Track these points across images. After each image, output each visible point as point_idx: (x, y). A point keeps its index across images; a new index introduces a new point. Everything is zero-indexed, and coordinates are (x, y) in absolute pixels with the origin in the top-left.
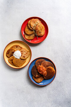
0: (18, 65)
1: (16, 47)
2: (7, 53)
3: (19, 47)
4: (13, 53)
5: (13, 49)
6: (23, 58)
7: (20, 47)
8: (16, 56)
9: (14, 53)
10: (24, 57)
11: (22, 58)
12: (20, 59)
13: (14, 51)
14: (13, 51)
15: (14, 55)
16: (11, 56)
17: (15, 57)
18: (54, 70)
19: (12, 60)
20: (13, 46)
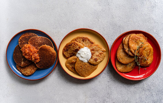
0: (83, 73)
1: (83, 41)
2: (64, 49)
3: (87, 41)
4: (77, 50)
5: (77, 45)
6: (94, 62)
7: (89, 40)
8: (82, 57)
9: (78, 52)
10: (96, 60)
11: (92, 61)
12: (88, 62)
13: (79, 48)
14: (77, 48)
15: (78, 55)
16: (71, 56)
17: (81, 59)
18: (54, 51)
19: (73, 64)
20: (77, 38)
